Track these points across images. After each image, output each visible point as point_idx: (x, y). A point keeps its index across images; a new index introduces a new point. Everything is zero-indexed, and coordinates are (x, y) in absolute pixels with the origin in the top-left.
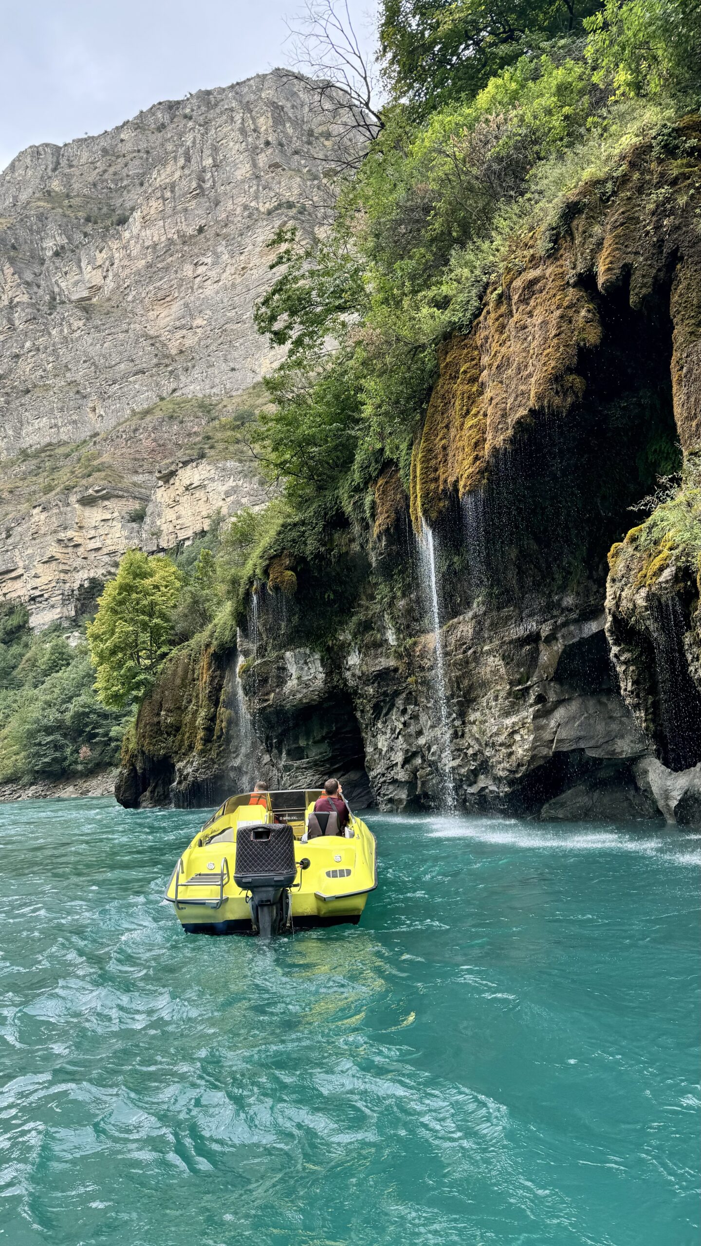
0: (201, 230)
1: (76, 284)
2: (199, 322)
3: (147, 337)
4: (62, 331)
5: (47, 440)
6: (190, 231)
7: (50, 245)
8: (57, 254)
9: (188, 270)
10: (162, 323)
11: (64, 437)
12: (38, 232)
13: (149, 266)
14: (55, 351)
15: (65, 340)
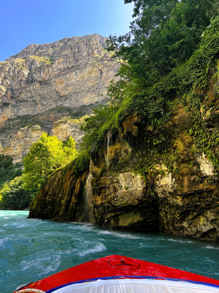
0: (73, 67)
1: (39, 77)
2: (69, 89)
3: (55, 90)
5: (25, 114)
6: (70, 67)
8: (35, 69)
9: (68, 76)
10: (60, 88)
11: (30, 114)
14: (31, 92)
15: (34, 89)
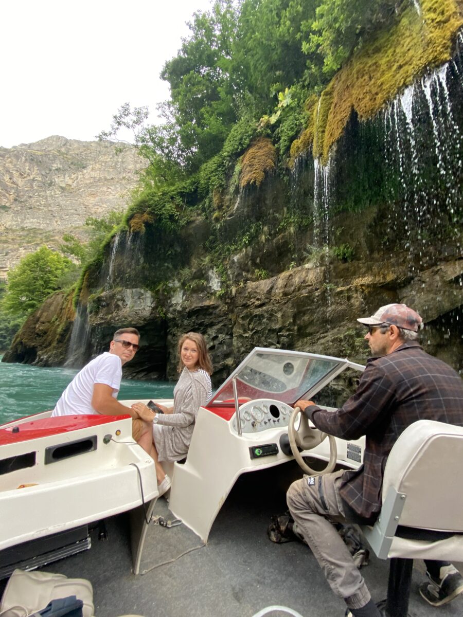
0: (112, 179)
1: (61, 181)
2: (105, 205)
3: (84, 204)
4: (51, 193)
5: (34, 226)
6: (108, 178)
7: (55, 166)
8: (57, 170)
9: (105, 189)
10: (91, 202)
11: (41, 227)
12: (52, 160)
13: (91, 183)
14: (46, 198)
15: (52, 196)
